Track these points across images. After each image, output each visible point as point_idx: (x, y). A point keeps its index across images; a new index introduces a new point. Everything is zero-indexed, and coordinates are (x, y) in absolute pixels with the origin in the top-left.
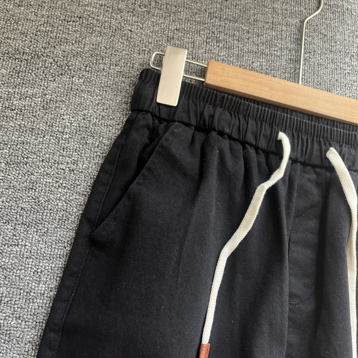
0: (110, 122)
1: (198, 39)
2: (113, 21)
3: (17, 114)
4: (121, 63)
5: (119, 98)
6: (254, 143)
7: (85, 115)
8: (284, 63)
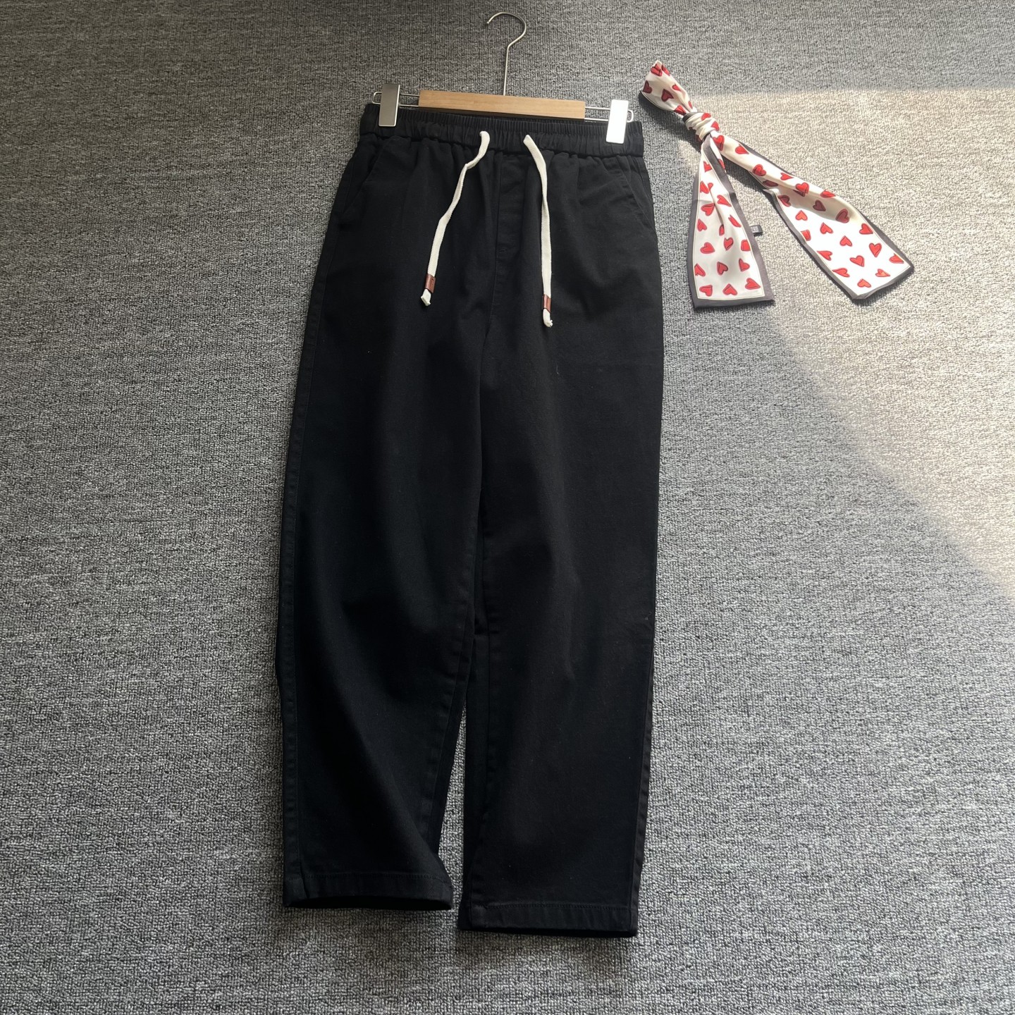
0: (345, 150)
1: (412, 78)
2: (340, 77)
3: (273, 155)
4: (350, 107)
5: (351, 132)
6: (460, 142)
7: (325, 148)
8: (491, 83)
